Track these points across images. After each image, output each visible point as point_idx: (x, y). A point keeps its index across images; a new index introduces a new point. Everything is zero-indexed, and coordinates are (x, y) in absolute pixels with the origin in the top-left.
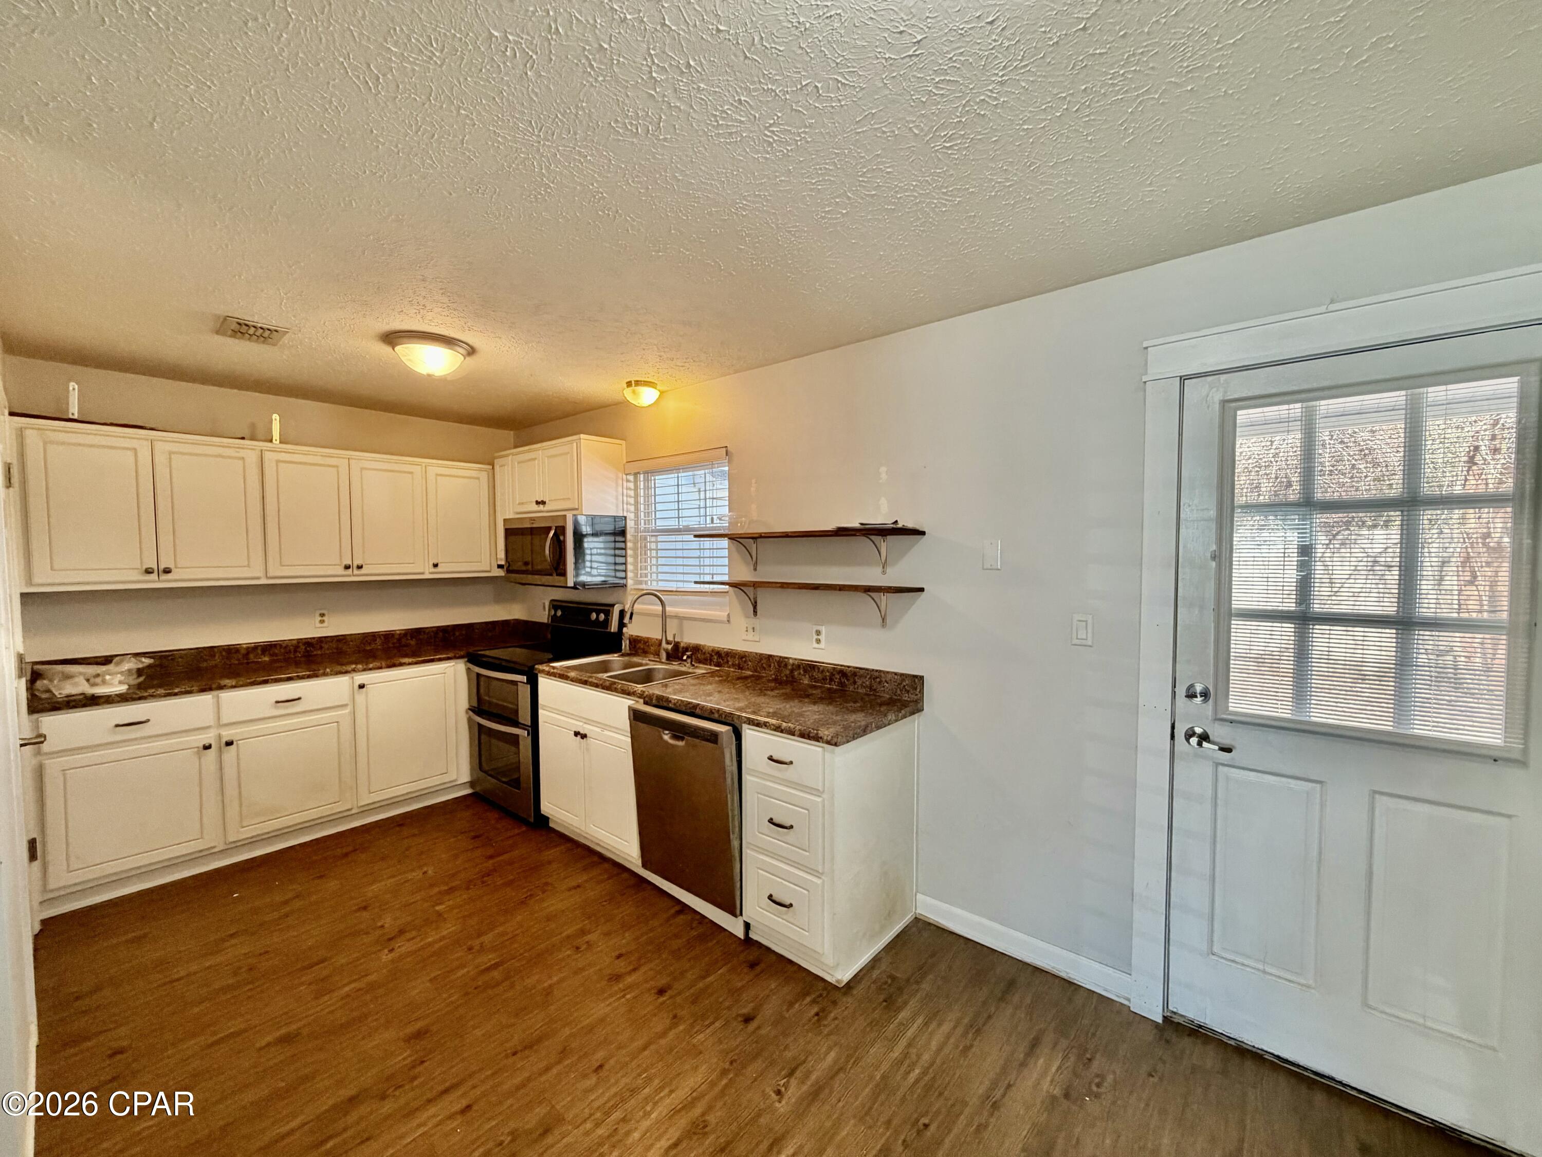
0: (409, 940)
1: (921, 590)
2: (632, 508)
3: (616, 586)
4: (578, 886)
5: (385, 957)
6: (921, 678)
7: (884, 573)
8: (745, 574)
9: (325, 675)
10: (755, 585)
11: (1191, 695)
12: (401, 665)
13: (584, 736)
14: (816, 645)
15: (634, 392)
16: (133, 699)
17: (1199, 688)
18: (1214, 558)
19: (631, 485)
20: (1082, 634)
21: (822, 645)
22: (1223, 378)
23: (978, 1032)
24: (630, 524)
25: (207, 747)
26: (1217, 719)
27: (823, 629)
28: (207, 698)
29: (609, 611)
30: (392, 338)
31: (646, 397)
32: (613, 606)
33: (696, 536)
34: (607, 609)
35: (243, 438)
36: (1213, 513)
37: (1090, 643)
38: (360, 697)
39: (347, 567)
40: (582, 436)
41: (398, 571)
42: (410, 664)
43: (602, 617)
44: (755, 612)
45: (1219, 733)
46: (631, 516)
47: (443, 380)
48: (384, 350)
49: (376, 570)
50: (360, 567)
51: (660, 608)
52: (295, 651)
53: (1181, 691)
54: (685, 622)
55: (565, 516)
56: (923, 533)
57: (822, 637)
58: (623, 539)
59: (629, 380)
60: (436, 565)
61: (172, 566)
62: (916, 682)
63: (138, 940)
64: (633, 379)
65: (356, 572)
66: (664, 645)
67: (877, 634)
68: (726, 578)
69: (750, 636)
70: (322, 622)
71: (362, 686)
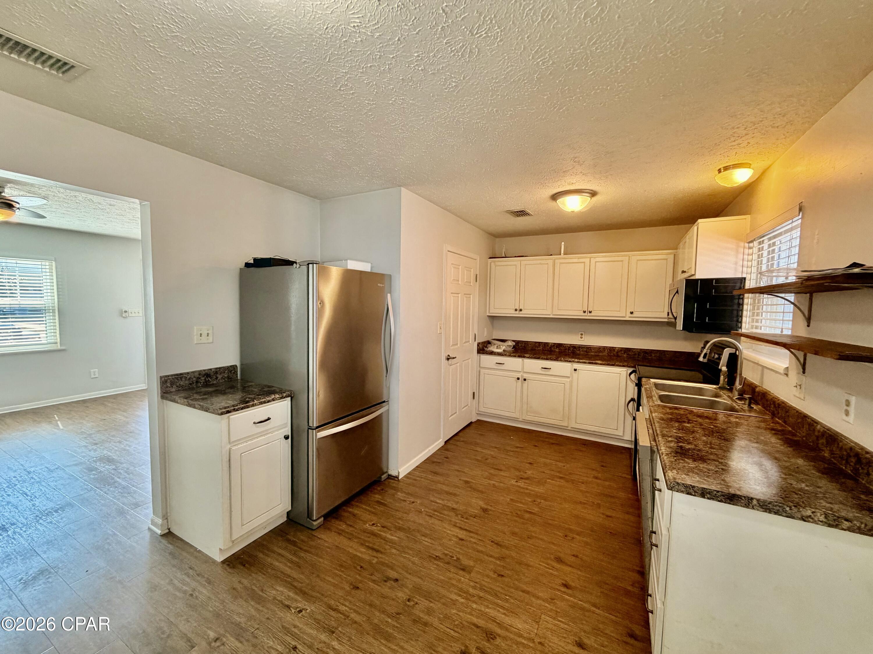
0: (525, 483)
4: (610, 517)
5: (513, 482)
8: (802, 330)
9: (561, 361)
12: (596, 364)
14: (845, 417)
16: (502, 355)
19: (751, 251)
25: (518, 379)
28: (520, 360)
30: (555, 198)
31: (739, 176)
35: (551, 255)
38: (575, 374)
39: (585, 312)
40: (700, 220)
41: (617, 315)
42: (601, 364)
44: (804, 369)
47: (581, 213)
49: (599, 314)
50: (590, 312)
52: (569, 350)
55: (683, 280)
59: (718, 168)
60: (632, 313)
61: (523, 309)
63: (482, 435)
65: (589, 314)
70: (581, 338)
71: (575, 370)
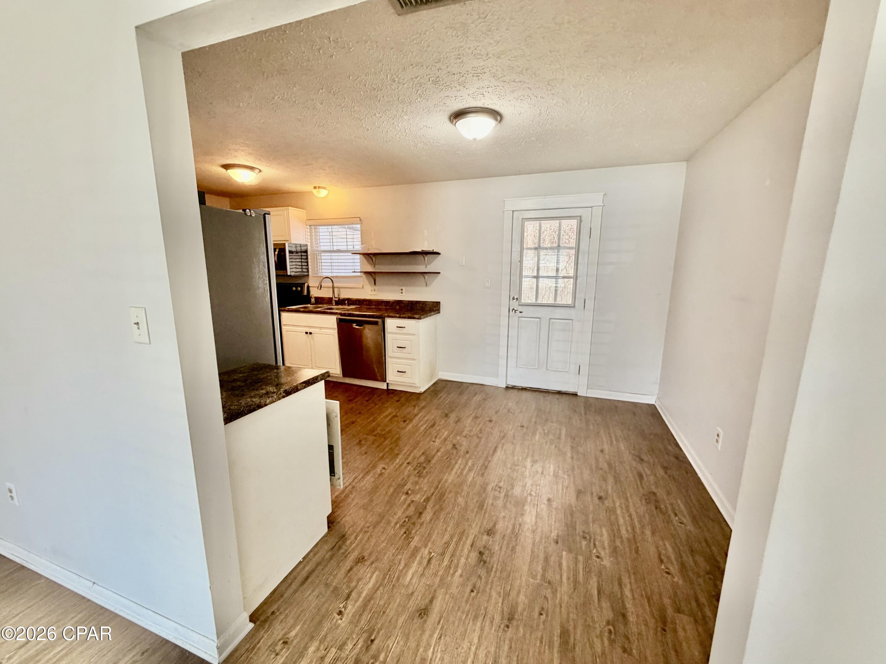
1: (439, 273)
2: (309, 241)
3: (304, 276)
6: (439, 302)
7: (426, 267)
8: (370, 269)
10: (374, 273)
11: (513, 299)
13: (311, 333)
14: (401, 294)
15: (318, 191)
17: (516, 297)
18: (519, 261)
19: (308, 230)
20: (487, 285)
21: (403, 294)
22: (522, 212)
23: (461, 395)
24: (309, 248)
26: (519, 305)
27: (404, 288)
29: (302, 286)
30: (226, 167)
31: (323, 193)
32: (304, 284)
33: (352, 254)
34: (302, 285)
36: (519, 249)
37: (489, 287)
40: (289, 208)
43: (299, 289)
44: (375, 284)
45: (520, 309)
46: (309, 244)
48: (223, 170)
51: (332, 284)
53: (511, 298)
54: (341, 290)
55: (284, 244)
56: (438, 254)
57: (403, 291)
58: (305, 254)
59: (315, 186)
62: (438, 304)
64: (317, 186)
66: (334, 299)
67: (424, 289)
68: (359, 271)
69: (373, 293)
